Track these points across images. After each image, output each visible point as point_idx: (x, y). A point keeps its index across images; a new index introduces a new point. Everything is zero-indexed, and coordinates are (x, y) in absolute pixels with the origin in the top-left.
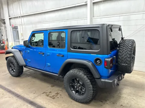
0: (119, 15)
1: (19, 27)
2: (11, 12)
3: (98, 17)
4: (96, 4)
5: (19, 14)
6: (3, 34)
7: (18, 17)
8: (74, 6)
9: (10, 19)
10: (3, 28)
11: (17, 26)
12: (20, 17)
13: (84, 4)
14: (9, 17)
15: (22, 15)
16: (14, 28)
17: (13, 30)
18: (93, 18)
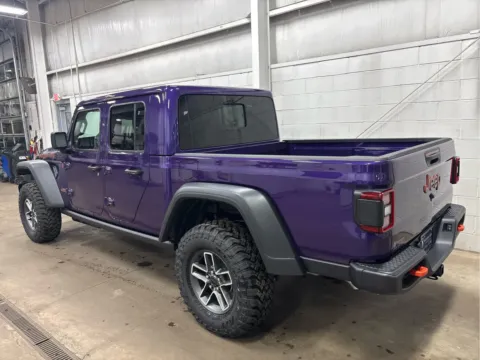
1: (72, 101)
2: (53, 57)
3: (288, 61)
4: (283, 22)
5: (74, 61)
6: (32, 124)
7: (69, 70)
8: (218, 29)
9: (50, 77)
10: (31, 105)
11: (68, 99)
12: (74, 70)
13: (245, 21)
14: (48, 69)
15: (79, 65)
16: (62, 105)
17: (58, 111)
18: (273, 66)
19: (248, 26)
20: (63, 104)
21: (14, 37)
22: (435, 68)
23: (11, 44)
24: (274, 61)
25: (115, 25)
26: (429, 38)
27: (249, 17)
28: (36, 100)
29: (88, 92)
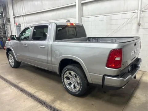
0: (103, 15)
1: (21, 25)
2: (15, 11)
3: (86, 16)
4: (85, 5)
5: (22, 13)
6: (8, 32)
7: (20, 16)
8: (66, 6)
9: (14, 17)
10: (8, 26)
12: (22, 16)
13: (74, 4)
14: (14, 15)
15: (24, 14)
17: (17, 28)
18: (82, 17)
19: (75, 5)
20: (19, 26)
21: (3, 5)
22: (126, 20)
23: (2, 7)
24: (83, 16)
25: (35, 2)
26: (125, 11)
27: (76, 3)
28: (10, 24)
29: (26, 23)
